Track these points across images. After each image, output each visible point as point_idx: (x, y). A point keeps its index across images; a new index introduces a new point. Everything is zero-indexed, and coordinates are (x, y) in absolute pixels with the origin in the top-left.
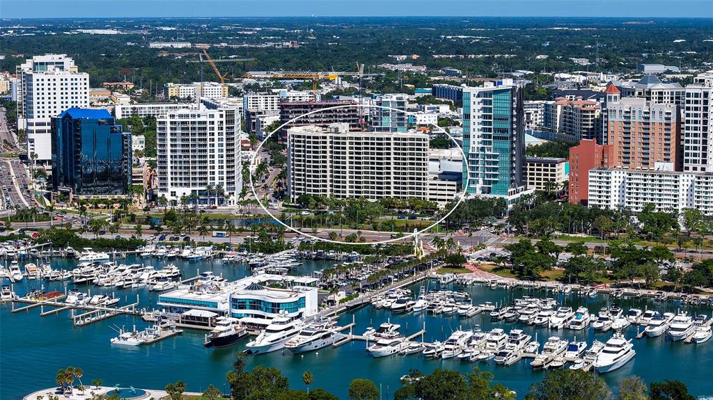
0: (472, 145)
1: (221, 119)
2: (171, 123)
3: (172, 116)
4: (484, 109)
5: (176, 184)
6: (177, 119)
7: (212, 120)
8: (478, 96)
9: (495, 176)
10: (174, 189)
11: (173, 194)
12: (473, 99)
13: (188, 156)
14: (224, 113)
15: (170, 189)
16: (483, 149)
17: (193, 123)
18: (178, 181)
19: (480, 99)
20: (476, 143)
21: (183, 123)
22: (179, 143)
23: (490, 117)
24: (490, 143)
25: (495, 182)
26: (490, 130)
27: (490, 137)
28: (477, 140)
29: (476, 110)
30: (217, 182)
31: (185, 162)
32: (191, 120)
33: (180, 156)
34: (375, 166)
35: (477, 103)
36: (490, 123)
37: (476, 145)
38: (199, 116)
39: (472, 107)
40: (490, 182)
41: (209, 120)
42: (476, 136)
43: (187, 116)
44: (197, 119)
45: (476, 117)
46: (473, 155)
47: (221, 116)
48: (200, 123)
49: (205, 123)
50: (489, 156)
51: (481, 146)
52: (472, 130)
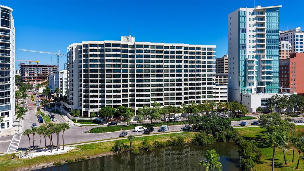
0: (248, 54)
4: (257, 24)
8: (253, 14)
9: (268, 78)
12: (249, 16)
16: (257, 57)
19: (254, 17)
20: (251, 52)
23: (262, 30)
24: (262, 51)
25: (268, 83)
26: (262, 41)
27: (262, 46)
28: (252, 50)
29: (251, 26)
35: (251, 19)
36: (263, 35)
37: (252, 54)
39: (248, 23)
40: (263, 84)
42: (251, 47)
45: (251, 31)
46: (250, 62)
50: (264, 62)
51: (255, 54)
52: (248, 42)
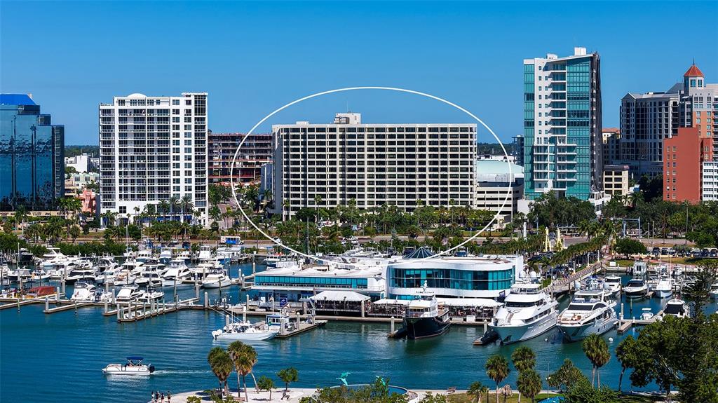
0: (537, 135)
1: (188, 107)
2: (120, 111)
3: (122, 102)
4: (553, 86)
5: (126, 197)
6: (127, 106)
7: (176, 107)
8: (546, 69)
9: (571, 175)
10: (123, 203)
11: (123, 209)
12: (538, 73)
13: (144, 158)
14: (192, 99)
15: (119, 203)
16: (552, 140)
17: (151, 111)
18: (129, 193)
19: (548, 73)
20: (543, 132)
21: (136, 111)
22: (131, 139)
23: (563, 96)
24: (563, 131)
25: (571, 184)
26: (562, 114)
27: (562, 123)
28: (544, 128)
29: (543, 88)
30: (183, 193)
31: (138, 166)
32: (147, 107)
33: (132, 158)
34: (405, 166)
35: (543, 78)
36: (563, 105)
37: (543, 135)
38: (158, 102)
39: (537, 83)
40: (563, 184)
41: (172, 107)
42: (543, 123)
43: (142, 102)
44: (155, 107)
45: (543, 97)
46: (539, 149)
47: (189, 103)
48: (159, 111)
49: (166, 111)
50: (562, 149)
51: (549, 135)
52: (537, 115)
